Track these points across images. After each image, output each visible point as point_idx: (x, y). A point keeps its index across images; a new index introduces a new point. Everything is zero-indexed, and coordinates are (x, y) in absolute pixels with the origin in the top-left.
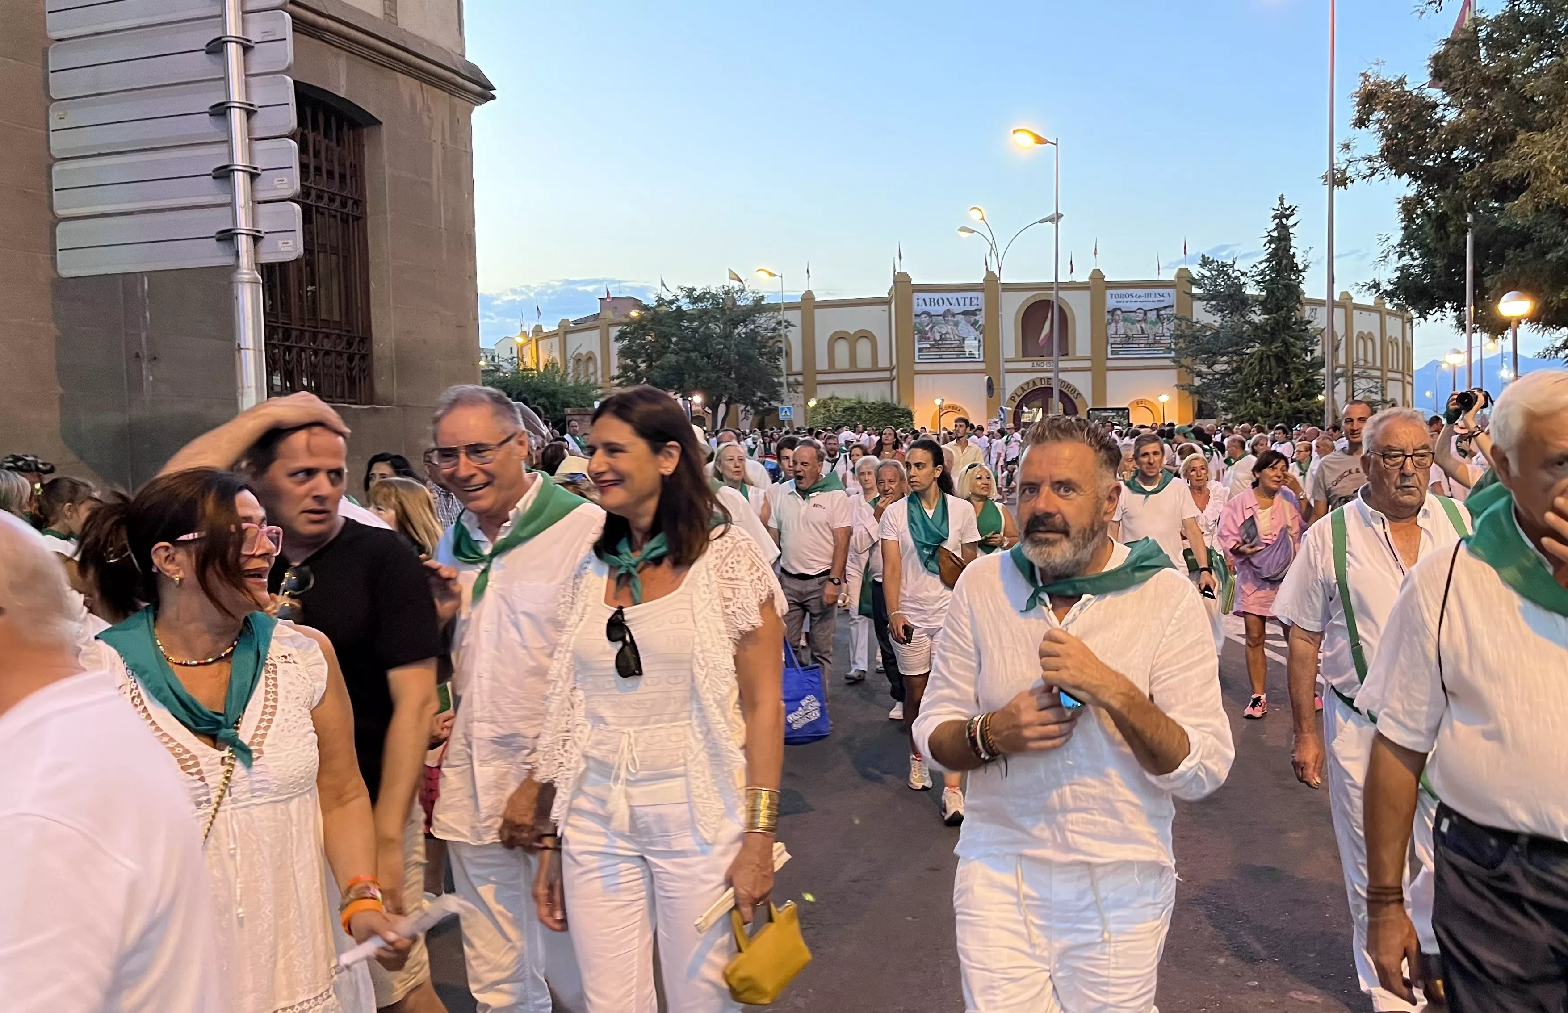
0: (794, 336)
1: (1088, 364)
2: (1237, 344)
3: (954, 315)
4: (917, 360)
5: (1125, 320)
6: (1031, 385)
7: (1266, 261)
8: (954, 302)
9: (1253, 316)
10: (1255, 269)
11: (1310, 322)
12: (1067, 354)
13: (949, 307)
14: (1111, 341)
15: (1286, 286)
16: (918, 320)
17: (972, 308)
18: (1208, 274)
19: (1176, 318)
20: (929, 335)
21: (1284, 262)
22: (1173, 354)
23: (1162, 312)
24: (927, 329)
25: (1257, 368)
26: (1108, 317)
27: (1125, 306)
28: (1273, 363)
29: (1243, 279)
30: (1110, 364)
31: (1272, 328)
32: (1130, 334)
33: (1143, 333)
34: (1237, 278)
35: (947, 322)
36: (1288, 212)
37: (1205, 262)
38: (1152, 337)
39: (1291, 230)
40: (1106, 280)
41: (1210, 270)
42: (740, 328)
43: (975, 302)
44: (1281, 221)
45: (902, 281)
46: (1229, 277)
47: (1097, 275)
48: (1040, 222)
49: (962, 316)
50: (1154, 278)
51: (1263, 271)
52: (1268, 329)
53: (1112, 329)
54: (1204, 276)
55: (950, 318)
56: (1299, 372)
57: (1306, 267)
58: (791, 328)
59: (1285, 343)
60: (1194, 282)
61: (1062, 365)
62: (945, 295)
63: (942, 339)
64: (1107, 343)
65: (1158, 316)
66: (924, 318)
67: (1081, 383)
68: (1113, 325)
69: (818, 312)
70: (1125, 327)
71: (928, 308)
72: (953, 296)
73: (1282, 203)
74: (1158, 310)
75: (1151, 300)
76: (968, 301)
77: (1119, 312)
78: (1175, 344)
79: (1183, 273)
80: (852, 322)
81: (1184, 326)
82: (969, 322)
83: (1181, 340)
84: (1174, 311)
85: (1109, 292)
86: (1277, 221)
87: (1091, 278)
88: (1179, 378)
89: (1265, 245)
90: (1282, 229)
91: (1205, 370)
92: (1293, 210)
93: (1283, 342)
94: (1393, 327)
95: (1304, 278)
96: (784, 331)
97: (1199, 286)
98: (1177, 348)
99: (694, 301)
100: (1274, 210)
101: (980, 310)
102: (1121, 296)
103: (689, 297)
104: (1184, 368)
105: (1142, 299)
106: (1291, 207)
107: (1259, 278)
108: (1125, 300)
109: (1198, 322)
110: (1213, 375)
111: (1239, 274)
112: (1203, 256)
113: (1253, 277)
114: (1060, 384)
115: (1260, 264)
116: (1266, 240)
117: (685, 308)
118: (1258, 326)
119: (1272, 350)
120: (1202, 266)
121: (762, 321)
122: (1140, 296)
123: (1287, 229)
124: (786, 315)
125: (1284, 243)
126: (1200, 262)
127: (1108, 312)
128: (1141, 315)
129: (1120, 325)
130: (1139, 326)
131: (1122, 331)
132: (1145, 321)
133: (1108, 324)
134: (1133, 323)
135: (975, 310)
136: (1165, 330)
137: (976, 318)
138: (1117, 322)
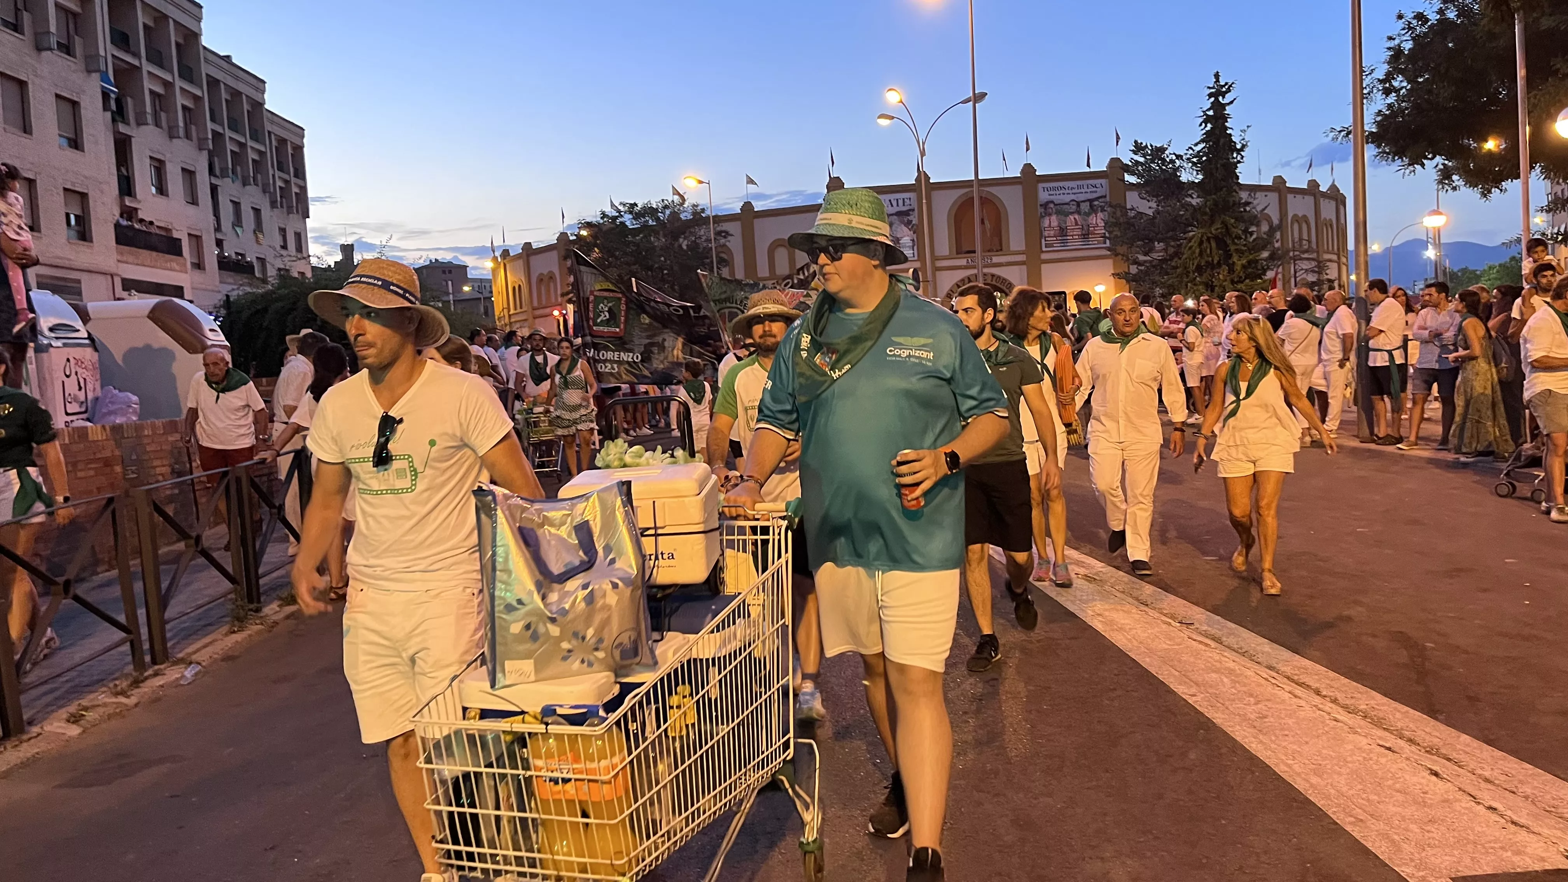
0: (735, 244)
1: (1022, 258)
2: (1174, 230)
5: (1058, 213)
7: (1202, 141)
9: (1189, 199)
10: (1191, 152)
11: (1248, 203)
14: (1046, 233)
15: (1223, 165)
17: (905, 208)
18: (1142, 160)
19: (1110, 206)
21: (1222, 141)
22: (1108, 244)
23: (1096, 203)
25: (1197, 251)
26: (1041, 210)
28: (1214, 245)
29: (1178, 163)
30: (1044, 256)
31: (1211, 210)
32: (1063, 226)
33: (1077, 224)
34: (1172, 161)
36: (1224, 89)
37: (1139, 148)
39: (1228, 110)
40: (1037, 173)
41: (1144, 156)
42: (681, 240)
43: (907, 202)
44: (1217, 99)
46: (1164, 160)
47: (1028, 169)
48: (959, 104)
49: (895, 217)
50: (1087, 170)
51: (1199, 152)
52: (1207, 210)
53: (1046, 222)
54: (1137, 163)
56: (1240, 252)
57: (1243, 146)
58: (730, 238)
59: (1225, 224)
60: (1126, 169)
64: (1041, 236)
65: (1091, 206)
67: (1016, 277)
68: (1047, 218)
69: (756, 221)
70: (1059, 220)
73: (1217, 81)
74: (1091, 201)
75: (1084, 192)
76: (901, 202)
77: (1052, 205)
78: (1110, 233)
79: (1115, 163)
81: (1119, 213)
82: (902, 222)
83: (1116, 229)
84: (1108, 199)
85: (1041, 186)
86: (1212, 99)
87: (1023, 172)
88: (1114, 268)
89: (1201, 125)
90: (1219, 108)
91: (1142, 258)
92: (1231, 86)
93: (1223, 223)
94: (1328, 210)
95: (1242, 157)
96: (723, 241)
97: (1132, 173)
98: (1112, 236)
99: (637, 216)
100: (1209, 88)
101: (913, 210)
102: (1054, 189)
103: (631, 213)
104: (1120, 257)
105: (1074, 191)
106: (1226, 84)
107: (1195, 160)
108: (1058, 192)
109: (1132, 209)
110: (1151, 262)
111: (1174, 157)
112: (1136, 142)
113: (1188, 159)
114: (994, 279)
115: (1196, 145)
116: (1201, 120)
117: (628, 223)
118: (1195, 209)
119: (1211, 233)
120: (1135, 153)
121: (702, 232)
122: (1072, 188)
123: (1223, 106)
124: (726, 226)
125: (1221, 121)
126: (1133, 148)
127: (1041, 205)
128: (1074, 207)
129: (1054, 217)
130: (1072, 217)
131: (1055, 223)
132: (1079, 213)
133: (1042, 217)
134: (1067, 214)
135: (910, 210)
136: (1098, 220)
137: (910, 218)
138: (1050, 215)
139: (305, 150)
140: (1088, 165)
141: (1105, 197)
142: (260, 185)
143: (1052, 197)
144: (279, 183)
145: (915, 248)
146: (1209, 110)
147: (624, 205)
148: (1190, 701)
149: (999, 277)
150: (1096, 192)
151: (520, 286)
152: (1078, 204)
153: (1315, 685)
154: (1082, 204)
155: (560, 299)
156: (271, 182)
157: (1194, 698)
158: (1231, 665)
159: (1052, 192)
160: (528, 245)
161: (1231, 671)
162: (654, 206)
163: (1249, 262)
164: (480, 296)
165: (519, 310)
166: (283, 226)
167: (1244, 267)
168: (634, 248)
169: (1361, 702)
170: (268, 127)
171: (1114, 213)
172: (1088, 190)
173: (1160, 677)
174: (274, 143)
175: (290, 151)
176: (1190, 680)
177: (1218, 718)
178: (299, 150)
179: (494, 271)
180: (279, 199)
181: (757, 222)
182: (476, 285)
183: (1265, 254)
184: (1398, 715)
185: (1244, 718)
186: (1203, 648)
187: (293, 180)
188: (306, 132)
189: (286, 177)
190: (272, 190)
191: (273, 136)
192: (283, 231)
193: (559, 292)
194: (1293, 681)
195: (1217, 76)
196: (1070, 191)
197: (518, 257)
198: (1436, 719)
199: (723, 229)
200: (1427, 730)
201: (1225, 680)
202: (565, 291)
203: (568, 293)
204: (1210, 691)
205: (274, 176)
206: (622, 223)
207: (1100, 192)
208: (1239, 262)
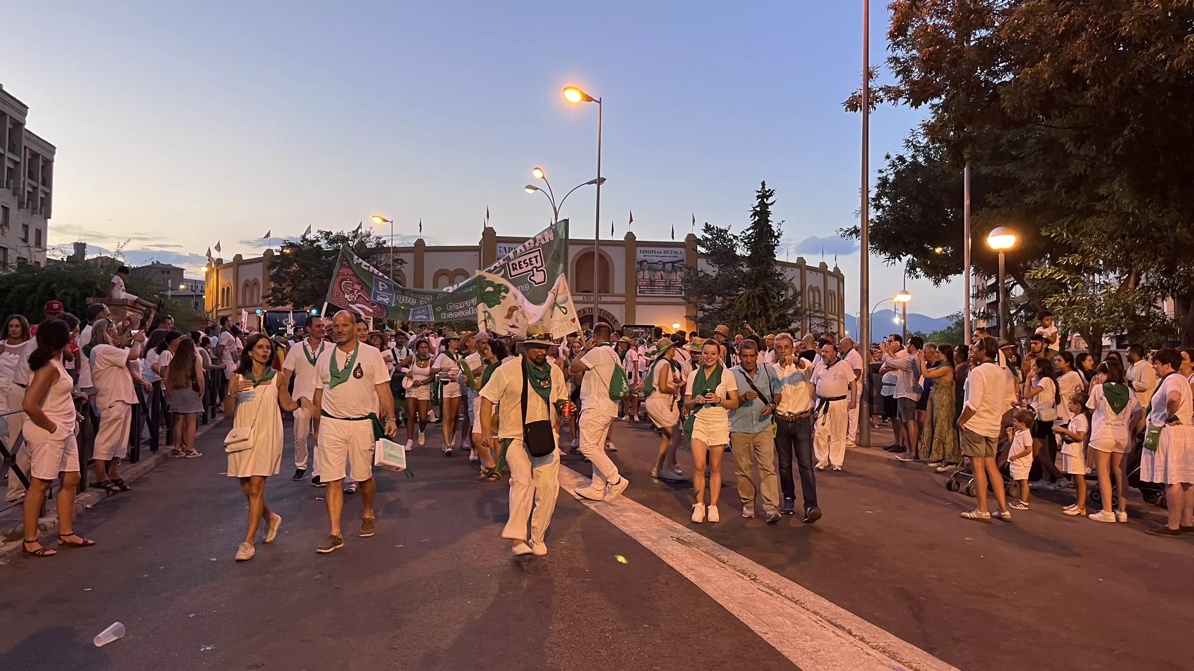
0: (408, 270)
1: (623, 299)
2: (730, 288)
5: (650, 269)
6: (582, 313)
7: (751, 228)
9: (741, 268)
10: (744, 235)
11: (780, 274)
12: (608, 292)
14: (640, 283)
15: (765, 246)
18: (710, 237)
19: (686, 268)
21: (765, 229)
22: (683, 295)
23: (676, 265)
25: (745, 305)
26: (638, 266)
27: (649, 259)
28: (757, 302)
29: (735, 241)
30: (639, 300)
31: (756, 276)
32: (653, 279)
33: (662, 278)
34: (731, 240)
36: (767, 194)
37: (708, 228)
38: (668, 282)
39: (770, 209)
40: (636, 240)
41: (711, 234)
45: (489, 233)
46: (725, 238)
47: (630, 236)
48: (588, 183)
50: (671, 240)
51: (749, 235)
52: (754, 277)
53: (640, 275)
54: (707, 239)
56: (774, 308)
57: (779, 235)
58: (404, 265)
59: (764, 288)
60: (699, 242)
61: (604, 299)
64: (637, 284)
65: (673, 266)
67: (618, 312)
68: (641, 272)
70: (650, 274)
73: (763, 187)
74: (673, 263)
75: (669, 256)
77: (645, 264)
78: (685, 287)
79: (691, 237)
80: (452, 263)
81: (692, 273)
83: (690, 284)
84: (685, 263)
85: (639, 249)
86: (759, 200)
87: (625, 238)
88: (688, 311)
89: (751, 217)
90: (763, 206)
91: (706, 306)
92: (772, 192)
93: (763, 286)
94: (832, 284)
95: (778, 242)
96: (398, 267)
97: (703, 246)
98: (687, 289)
99: (331, 242)
100: (758, 191)
102: (647, 252)
103: (327, 239)
104: (692, 304)
105: (661, 255)
106: (769, 190)
107: (746, 240)
108: (650, 255)
109: (701, 272)
110: (713, 310)
111: (732, 238)
112: (706, 224)
113: (742, 240)
114: (602, 312)
115: (748, 230)
116: (751, 213)
117: (323, 246)
118: (745, 275)
119: (755, 292)
120: (705, 231)
121: (383, 259)
122: (660, 253)
123: (767, 206)
124: (401, 256)
125: (764, 216)
126: (704, 228)
127: (638, 263)
128: (661, 266)
129: (646, 272)
130: (659, 273)
131: (647, 277)
132: (664, 270)
133: (638, 271)
134: (655, 271)
136: (678, 277)
138: (644, 270)
139: (55, 164)
140: (673, 238)
141: (683, 261)
142: (11, 187)
143: (646, 258)
144: (28, 189)
147: (321, 233)
148: (764, 638)
149: (606, 311)
150: (677, 257)
151: (228, 288)
152: (664, 264)
153: (848, 628)
154: (666, 264)
155: (261, 301)
156: (22, 187)
157: (767, 636)
158: (790, 610)
159: (646, 254)
160: (238, 257)
161: (791, 616)
162: (346, 235)
163: (781, 316)
164: (193, 293)
165: (225, 307)
166: (26, 223)
167: (776, 318)
168: (327, 266)
169: (881, 640)
170: (25, 143)
171: (689, 273)
172: (672, 255)
173: (741, 619)
174: (28, 156)
175: (41, 164)
176: (763, 621)
177: (786, 651)
178: (48, 163)
179: (207, 274)
180: (26, 201)
181: (426, 255)
182: (190, 284)
183: (791, 311)
184: (907, 651)
185: (804, 651)
186: (770, 597)
187: (41, 187)
188: (56, 150)
189: (35, 184)
190: (21, 194)
191: (28, 150)
192: (26, 227)
193: (261, 295)
194: (832, 623)
195: (763, 184)
196: (658, 255)
197: (229, 265)
198: (933, 654)
199: (399, 257)
200: (928, 663)
201: (788, 622)
202: (266, 294)
203: (268, 297)
204: (778, 630)
205: (24, 182)
206: (319, 246)
207: (680, 257)
208: (774, 315)
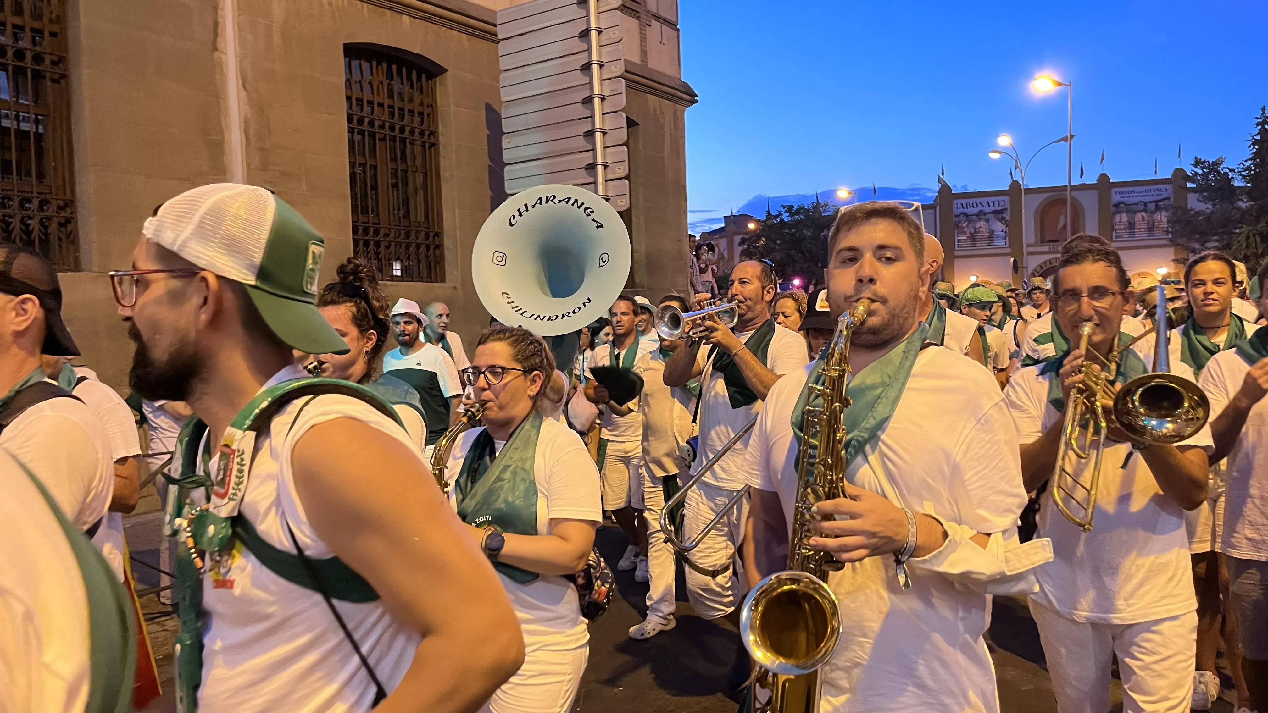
2: (1227, 226)
3: (985, 214)
4: (956, 248)
5: (1128, 211)
6: (1048, 263)
7: (1252, 158)
8: (985, 204)
9: (1240, 203)
13: (981, 208)
14: (1117, 227)
16: (957, 219)
17: (1000, 208)
18: (1200, 172)
20: (966, 229)
22: (1170, 236)
23: (1161, 203)
24: (964, 225)
25: (1245, 244)
26: (1113, 209)
27: (1127, 200)
28: (1260, 239)
29: (1231, 174)
31: (1257, 212)
32: (1132, 221)
33: (1143, 220)
34: (1226, 173)
35: (980, 220)
37: (1198, 162)
38: (1151, 223)
40: (1111, 181)
41: (1202, 169)
43: (1002, 203)
44: (1263, 127)
45: (944, 190)
46: (1219, 172)
47: (1104, 178)
48: (1056, 143)
50: (1154, 177)
51: (1249, 167)
52: (1254, 212)
53: (1117, 218)
54: (1196, 173)
55: (982, 217)
60: (1188, 178)
62: (977, 200)
63: (976, 232)
64: (1113, 229)
65: (1156, 206)
66: (963, 218)
68: (1119, 215)
70: (1128, 217)
71: (965, 210)
72: (984, 200)
74: (1157, 202)
75: (1151, 194)
76: (996, 204)
77: (1122, 205)
78: (1172, 228)
79: (1178, 172)
81: (1179, 213)
83: (1177, 225)
84: (1171, 201)
85: (1114, 190)
86: (1260, 127)
87: (1098, 180)
88: (1176, 254)
89: (1249, 147)
91: (1198, 247)
93: (1266, 222)
97: (1193, 181)
99: (793, 214)
101: (1007, 209)
102: (1124, 193)
103: (789, 212)
104: (1180, 246)
105: (1142, 194)
108: (1128, 195)
109: (1192, 209)
111: (1228, 171)
112: (1196, 158)
113: (1239, 172)
115: (1246, 161)
116: (1249, 143)
117: (786, 220)
118: (1245, 211)
119: (1258, 229)
120: (1195, 166)
122: (1141, 192)
126: (1193, 163)
127: (1114, 205)
128: (1142, 207)
129: (1124, 215)
130: (1139, 215)
131: (1125, 219)
132: (1146, 211)
133: (1114, 214)
134: (1135, 212)
135: (1002, 210)
136: (1162, 218)
137: (1004, 215)
138: (1120, 212)
140: (1156, 174)
143: (1123, 200)
145: (1007, 238)
146: (1257, 135)
150: (1161, 195)
152: (1145, 204)
159: (1123, 195)
172: (1155, 194)
196: (1139, 195)
206: (782, 220)
207: (1165, 195)
